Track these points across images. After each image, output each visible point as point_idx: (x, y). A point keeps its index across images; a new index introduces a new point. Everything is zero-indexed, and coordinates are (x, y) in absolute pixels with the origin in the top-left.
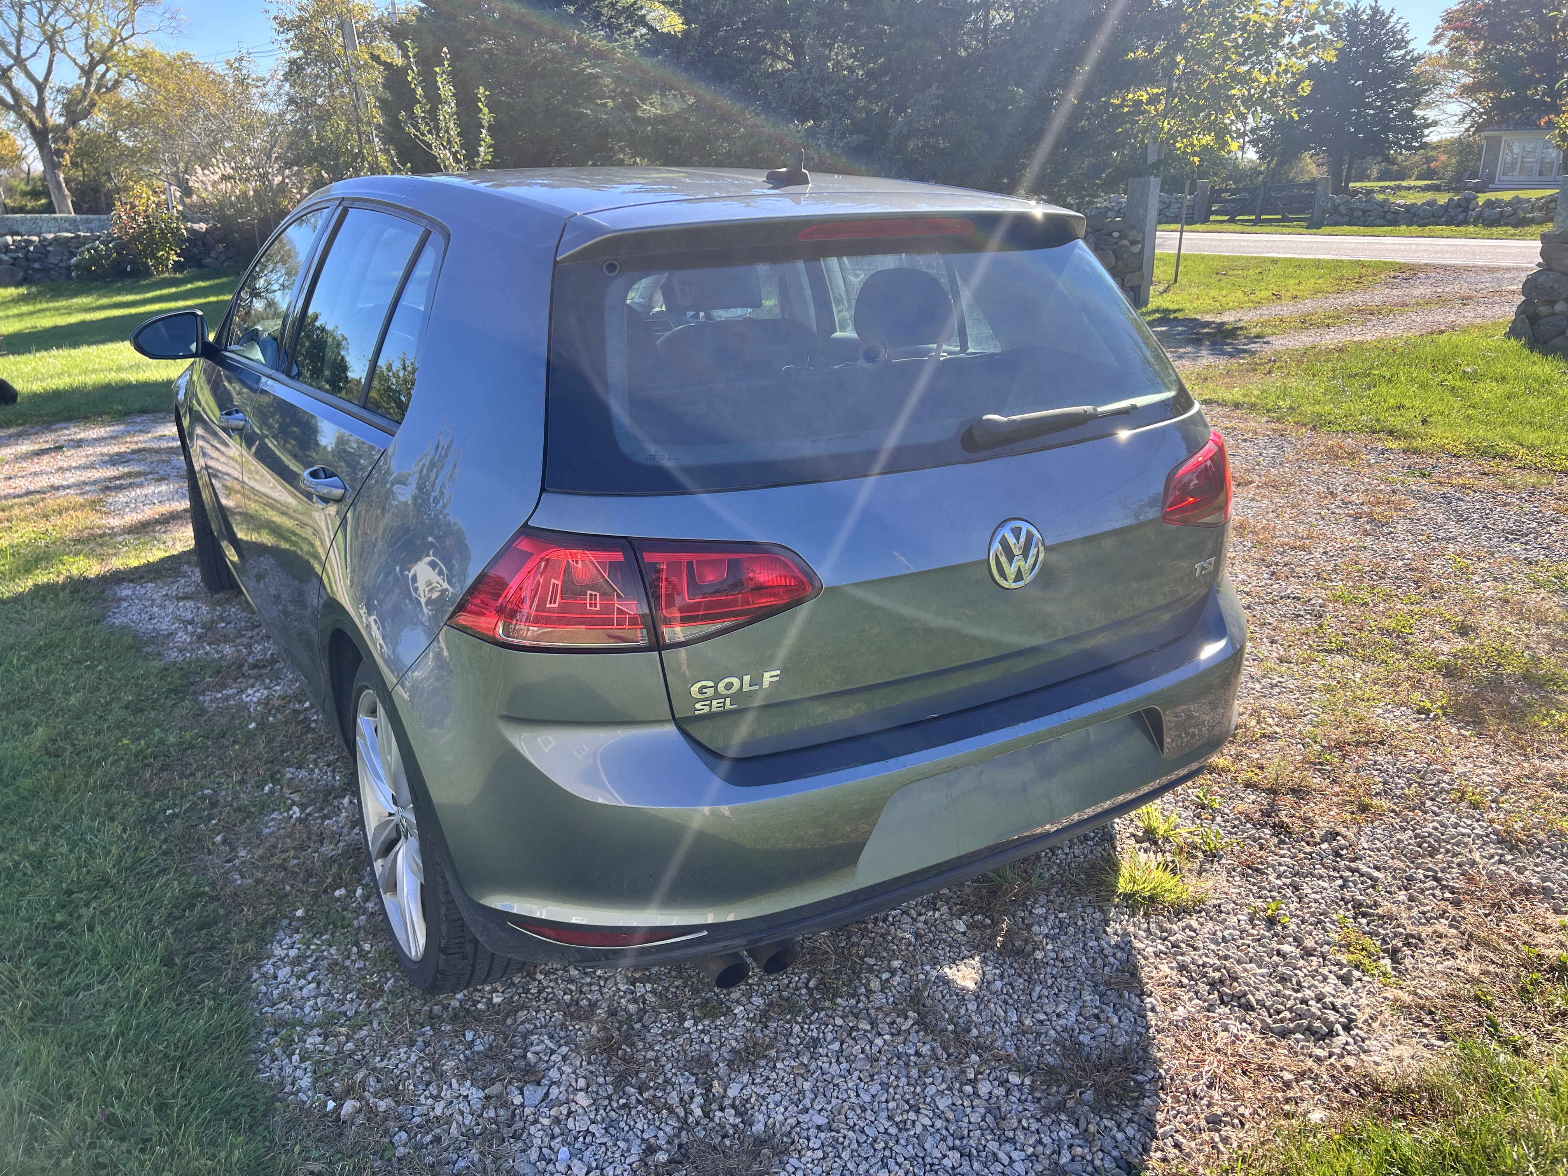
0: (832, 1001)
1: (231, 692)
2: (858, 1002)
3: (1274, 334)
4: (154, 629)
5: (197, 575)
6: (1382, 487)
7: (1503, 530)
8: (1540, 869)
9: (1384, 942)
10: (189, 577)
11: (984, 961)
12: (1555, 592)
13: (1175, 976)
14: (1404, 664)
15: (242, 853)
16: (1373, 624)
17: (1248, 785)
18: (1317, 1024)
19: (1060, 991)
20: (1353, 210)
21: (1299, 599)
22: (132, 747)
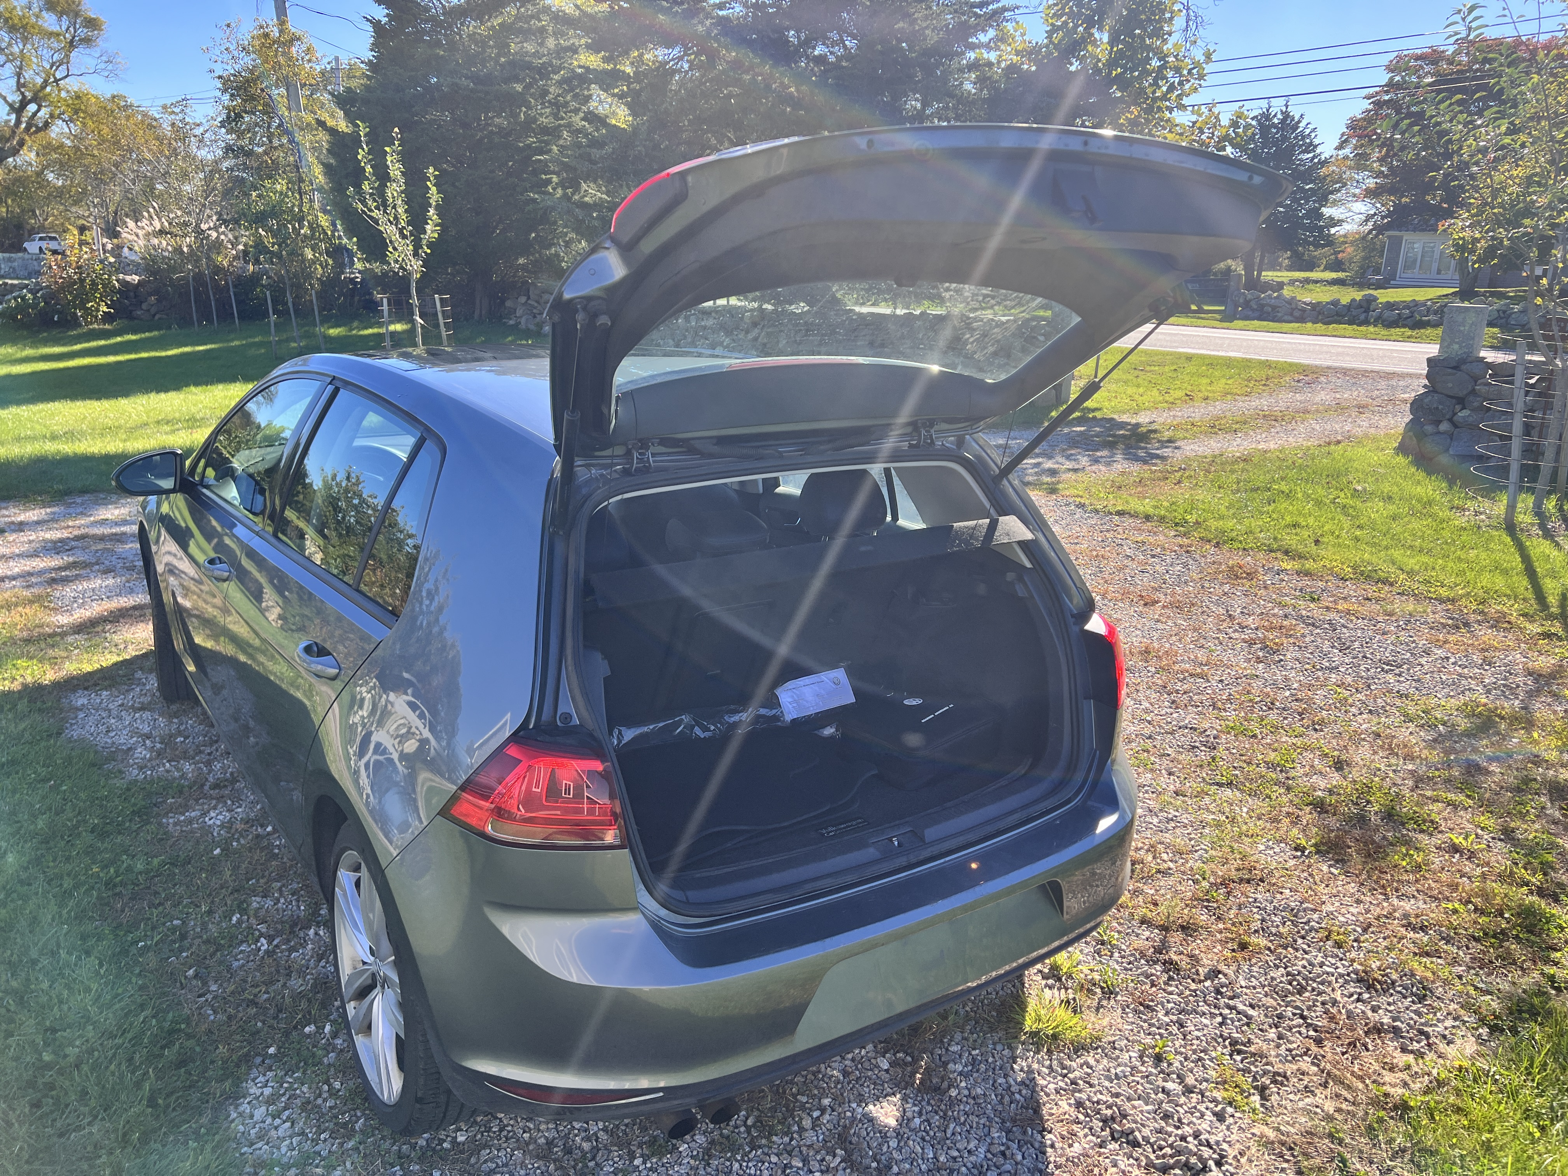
0: (768, 1138)
1: (193, 814)
2: (792, 1139)
3: (1185, 438)
4: (114, 743)
5: (153, 683)
6: (1276, 611)
7: (1380, 660)
8: (1392, 1008)
9: (1255, 1079)
10: (144, 685)
11: (904, 1099)
12: (1422, 726)
13: (1072, 1111)
14: (1285, 799)
15: (214, 988)
16: (1260, 757)
17: (1143, 921)
18: (1193, 1160)
19: (971, 1127)
20: (1263, 306)
21: (1195, 729)
22: (101, 875)
